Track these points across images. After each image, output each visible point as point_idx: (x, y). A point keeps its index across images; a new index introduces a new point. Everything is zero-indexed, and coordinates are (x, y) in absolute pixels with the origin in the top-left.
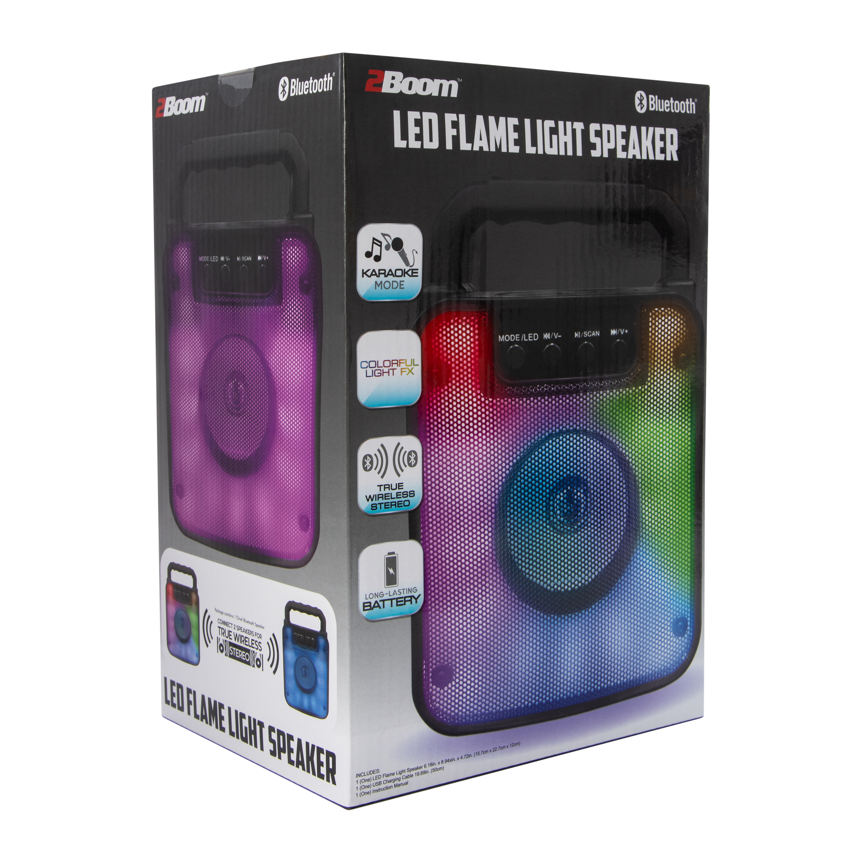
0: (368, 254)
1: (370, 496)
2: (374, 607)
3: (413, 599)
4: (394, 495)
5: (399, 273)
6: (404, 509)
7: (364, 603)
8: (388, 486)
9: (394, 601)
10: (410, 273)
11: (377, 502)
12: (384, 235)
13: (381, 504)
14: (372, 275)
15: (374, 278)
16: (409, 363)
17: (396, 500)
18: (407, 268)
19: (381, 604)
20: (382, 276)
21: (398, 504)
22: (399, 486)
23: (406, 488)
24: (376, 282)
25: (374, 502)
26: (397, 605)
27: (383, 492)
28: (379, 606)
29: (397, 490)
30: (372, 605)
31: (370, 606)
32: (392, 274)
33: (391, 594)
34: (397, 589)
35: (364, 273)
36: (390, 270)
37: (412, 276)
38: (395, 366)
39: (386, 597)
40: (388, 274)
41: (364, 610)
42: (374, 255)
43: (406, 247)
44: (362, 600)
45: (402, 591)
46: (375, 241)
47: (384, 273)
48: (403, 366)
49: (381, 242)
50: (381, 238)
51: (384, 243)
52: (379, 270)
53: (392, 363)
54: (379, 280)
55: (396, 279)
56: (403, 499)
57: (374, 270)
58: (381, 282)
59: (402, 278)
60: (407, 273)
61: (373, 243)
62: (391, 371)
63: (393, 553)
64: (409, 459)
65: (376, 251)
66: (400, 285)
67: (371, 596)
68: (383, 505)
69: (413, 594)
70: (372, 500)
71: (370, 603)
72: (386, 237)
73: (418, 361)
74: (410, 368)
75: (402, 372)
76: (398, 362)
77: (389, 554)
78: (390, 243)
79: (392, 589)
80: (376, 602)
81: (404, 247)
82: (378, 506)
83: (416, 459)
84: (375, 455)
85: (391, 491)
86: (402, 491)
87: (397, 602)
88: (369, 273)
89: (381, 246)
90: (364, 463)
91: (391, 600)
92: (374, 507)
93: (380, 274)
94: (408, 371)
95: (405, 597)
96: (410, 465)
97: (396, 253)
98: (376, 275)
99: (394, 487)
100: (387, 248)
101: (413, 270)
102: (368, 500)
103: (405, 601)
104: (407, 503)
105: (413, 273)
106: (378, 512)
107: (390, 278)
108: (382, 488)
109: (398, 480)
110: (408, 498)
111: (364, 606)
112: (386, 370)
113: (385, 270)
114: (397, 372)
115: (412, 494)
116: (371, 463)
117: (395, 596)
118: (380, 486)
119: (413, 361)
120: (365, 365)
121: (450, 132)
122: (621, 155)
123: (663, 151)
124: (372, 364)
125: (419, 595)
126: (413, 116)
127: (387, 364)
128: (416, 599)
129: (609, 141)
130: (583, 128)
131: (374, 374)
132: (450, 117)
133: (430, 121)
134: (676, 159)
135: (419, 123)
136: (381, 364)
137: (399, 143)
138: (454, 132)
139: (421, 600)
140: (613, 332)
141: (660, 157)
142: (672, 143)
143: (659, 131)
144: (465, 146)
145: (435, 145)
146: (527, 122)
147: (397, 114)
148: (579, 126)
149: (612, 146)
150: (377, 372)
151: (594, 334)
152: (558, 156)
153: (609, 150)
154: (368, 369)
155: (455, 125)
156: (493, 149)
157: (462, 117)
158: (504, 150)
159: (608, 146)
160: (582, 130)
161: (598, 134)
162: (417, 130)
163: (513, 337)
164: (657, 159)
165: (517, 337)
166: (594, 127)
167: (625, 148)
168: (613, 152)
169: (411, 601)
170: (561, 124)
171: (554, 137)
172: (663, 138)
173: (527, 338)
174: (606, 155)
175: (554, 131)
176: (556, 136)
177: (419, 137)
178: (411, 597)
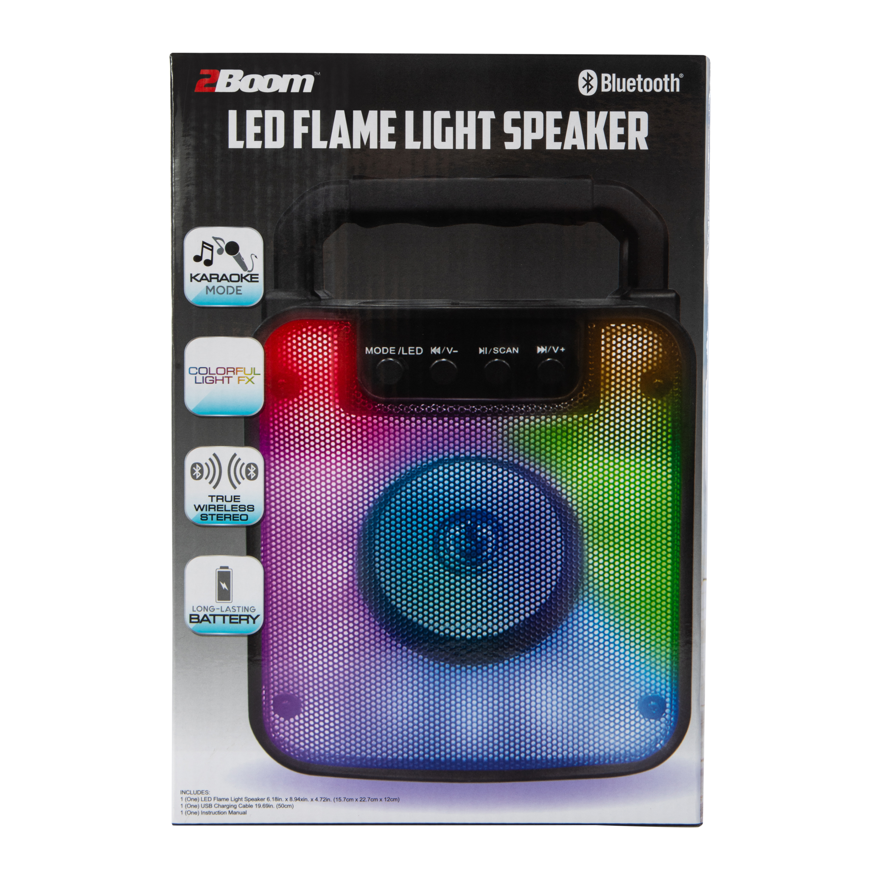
0: (197, 259)
1: (199, 506)
2: (203, 620)
3: (250, 619)
4: (229, 507)
5: (235, 278)
6: (240, 523)
7: (191, 615)
8: (223, 498)
9: (227, 618)
10: (248, 278)
11: (208, 513)
12: (215, 239)
13: (212, 515)
14: (202, 279)
15: (205, 283)
16: (248, 371)
17: (232, 513)
18: (245, 274)
19: (211, 618)
20: (214, 281)
21: (234, 518)
22: (235, 498)
23: (244, 501)
24: (207, 287)
25: (204, 512)
26: (231, 622)
27: (215, 503)
28: (208, 620)
29: (233, 503)
30: (201, 618)
31: (198, 618)
32: (227, 279)
33: (224, 609)
34: (231, 606)
35: (192, 278)
36: (224, 275)
37: (251, 281)
38: (230, 374)
39: (216, 612)
40: (222, 279)
41: (191, 622)
42: (204, 259)
43: (242, 251)
44: (188, 611)
45: (237, 609)
46: (204, 245)
47: (217, 278)
48: (240, 374)
49: (212, 246)
50: (212, 242)
51: (216, 248)
52: (211, 275)
53: (227, 370)
54: (210, 285)
55: (231, 284)
56: (240, 513)
57: (204, 275)
58: (214, 287)
59: (239, 284)
60: (245, 278)
61: (203, 247)
62: (226, 380)
63: (227, 568)
64: (247, 472)
65: (207, 255)
66: (237, 290)
67: (200, 609)
68: (215, 517)
69: (249, 613)
70: (202, 510)
71: (198, 616)
72: (218, 241)
73: (260, 369)
74: (250, 377)
75: (239, 380)
76: (235, 371)
77: (221, 568)
78: (224, 246)
79: (224, 605)
80: (205, 615)
81: (241, 251)
82: (210, 517)
83: (256, 472)
84: (206, 464)
85: (224, 503)
86: (238, 504)
87: (231, 619)
88: (199, 278)
89: (212, 250)
90: (193, 471)
91: (224, 616)
92: (204, 517)
93: (211, 278)
94: (247, 380)
95: (240, 616)
96: (249, 478)
97: (231, 257)
98: (207, 279)
99: (229, 499)
100: (220, 252)
101: (251, 275)
102: (197, 510)
103: (241, 620)
104: (244, 517)
105: (251, 278)
106: (209, 522)
107: (225, 283)
108: (215, 499)
109: (235, 493)
110: (246, 512)
111: (191, 618)
112: (220, 377)
113: (218, 275)
114: (234, 380)
115: (251, 508)
116: (202, 471)
117: (228, 613)
118: (212, 496)
119: (253, 370)
120: (193, 371)
121: (299, 130)
122: (552, 145)
123: (623, 138)
124: (203, 371)
125: (258, 616)
126: (252, 115)
127: (221, 371)
128: (254, 619)
129: (534, 130)
130: (494, 117)
131: (204, 381)
132: (299, 115)
133: (275, 119)
134: (644, 146)
135: (260, 122)
136: (213, 371)
137: (234, 143)
138: (305, 130)
139: (260, 621)
140: (541, 350)
141: (616, 145)
142: (638, 129)
143: (616, 116)
144: (318, 143)
145: (280, 144)
146: (409, 115)
147: (233, 115)
148: (487, 116)
149: (538, 135)
150: (208, 379)
151: (509, 350)
152: (454, 151)
153: (534, 142)
154: (198, 375)
155: (307, 122)
156: (357, 145)
157: (317, 114)
158: (373, 145)
159: (530, 137)
160: (492, 120)
161: (518, 123)
162: (258, 130)
163: (385, 351)
164: (611, 148)
165: (391, 350)
166: (510, 116)
167: (560, 138)
168: (539, 144)
169: (247, 620)
170: (459, 115)
171: (449, 130)
172: (623, 123)
173: (406, 351)
174: (528, 146)
175: (449, 123)
176: (452, 128)
177: (260, 137)
178: (248, 616)
